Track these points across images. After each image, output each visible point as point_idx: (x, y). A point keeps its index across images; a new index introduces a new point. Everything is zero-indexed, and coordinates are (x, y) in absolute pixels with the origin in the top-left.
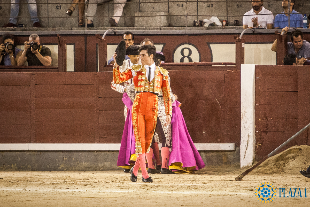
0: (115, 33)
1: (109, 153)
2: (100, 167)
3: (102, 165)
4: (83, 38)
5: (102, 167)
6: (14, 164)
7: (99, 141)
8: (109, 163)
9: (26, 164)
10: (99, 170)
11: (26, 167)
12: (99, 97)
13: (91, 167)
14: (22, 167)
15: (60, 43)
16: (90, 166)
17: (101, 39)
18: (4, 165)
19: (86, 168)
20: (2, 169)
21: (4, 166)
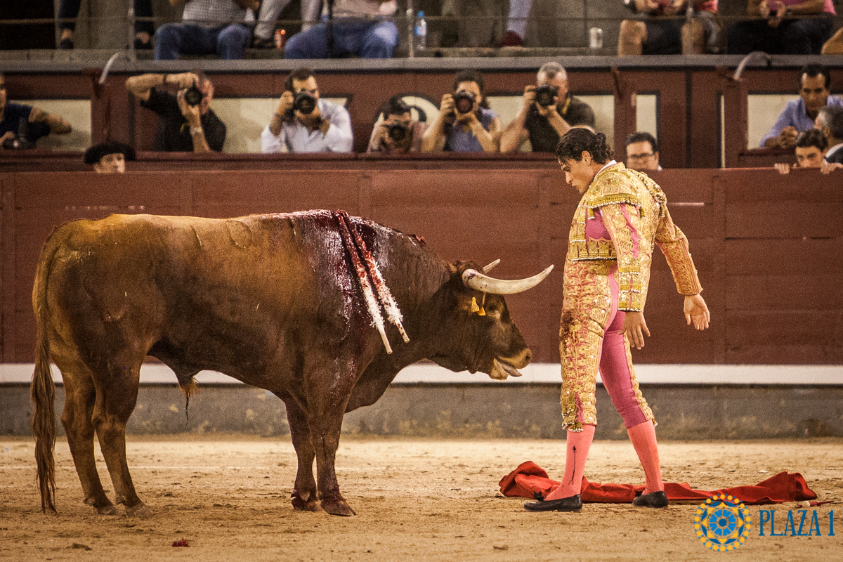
0: (769, 62)
1: (753, 391)
2: (730, 429)
3: (734, 424)
4: (682, 76)
5: (733, 429)
6: (494, 421)
7: (726, 358)
8: (754, 418)
9: (527, 421)
10: (727, 438)
11: (527, 429)
12: (727, 239)
13: (704, 430)
14: (515, 428)
15: (618, 89)
16: (701, 426)
17: (731, 80)
18: (466, 422)
19: (691, 431)
20: (462, 433)
21: (467, 425)
